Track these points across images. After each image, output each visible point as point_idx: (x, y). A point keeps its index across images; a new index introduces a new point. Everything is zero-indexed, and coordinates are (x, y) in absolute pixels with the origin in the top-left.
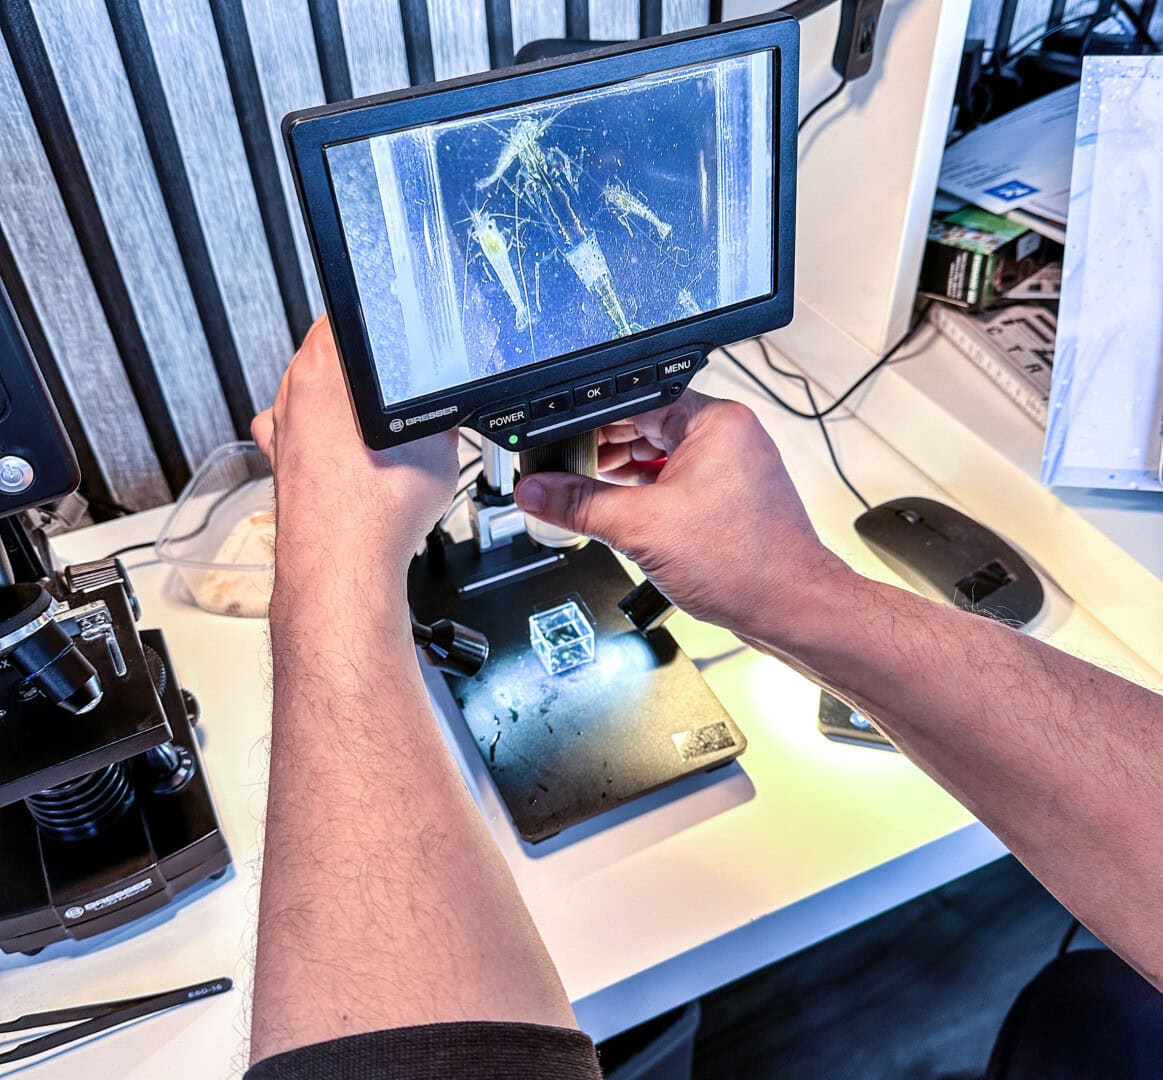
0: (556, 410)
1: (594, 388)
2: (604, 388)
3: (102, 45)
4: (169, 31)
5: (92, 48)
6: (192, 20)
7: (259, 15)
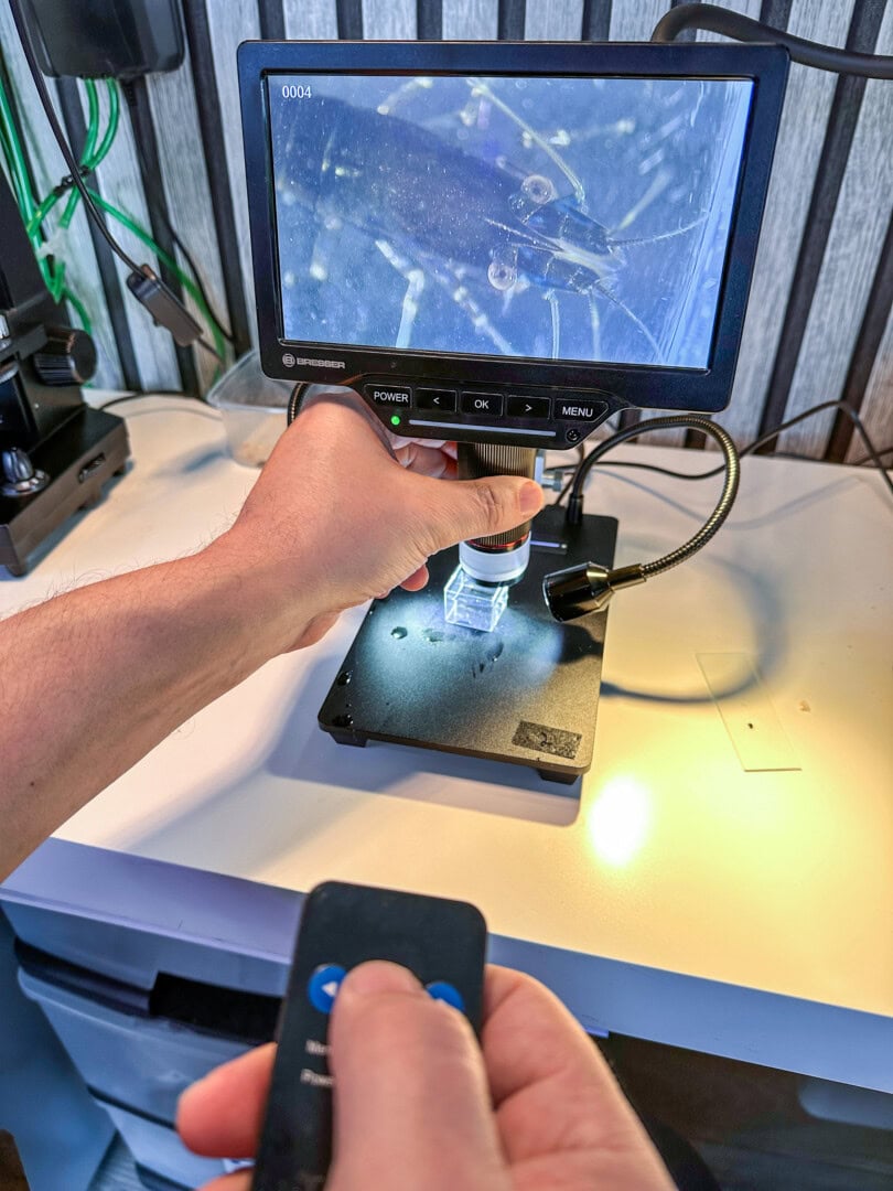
0: (440, 406)
1: (482, 398)
2: (494, 403)
3: (405, 12)
4: (460, 12)
5: (396, 13)
6: (481, 6)
7: (538, 12)
